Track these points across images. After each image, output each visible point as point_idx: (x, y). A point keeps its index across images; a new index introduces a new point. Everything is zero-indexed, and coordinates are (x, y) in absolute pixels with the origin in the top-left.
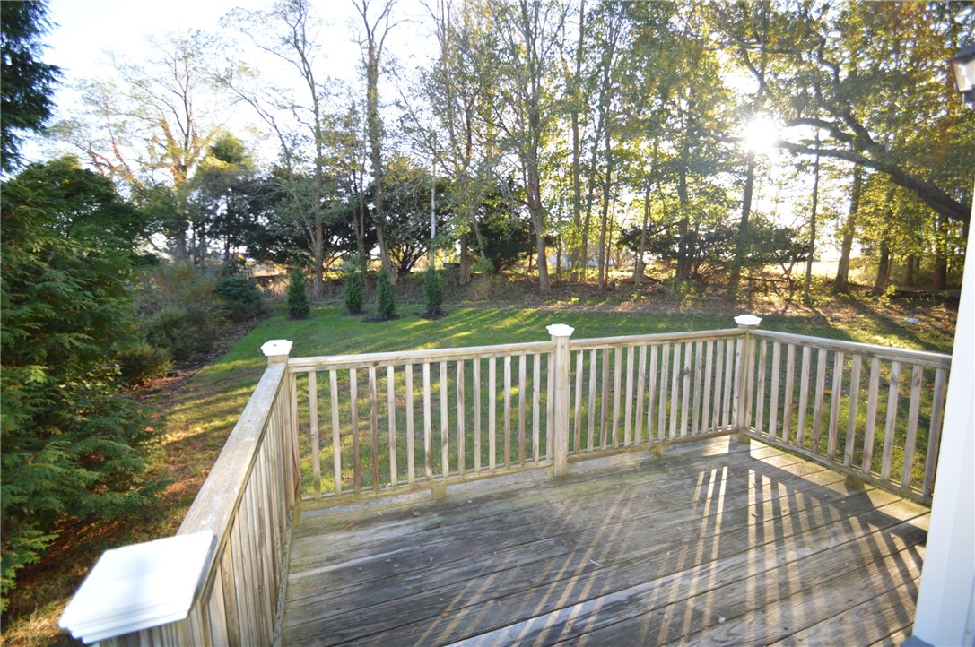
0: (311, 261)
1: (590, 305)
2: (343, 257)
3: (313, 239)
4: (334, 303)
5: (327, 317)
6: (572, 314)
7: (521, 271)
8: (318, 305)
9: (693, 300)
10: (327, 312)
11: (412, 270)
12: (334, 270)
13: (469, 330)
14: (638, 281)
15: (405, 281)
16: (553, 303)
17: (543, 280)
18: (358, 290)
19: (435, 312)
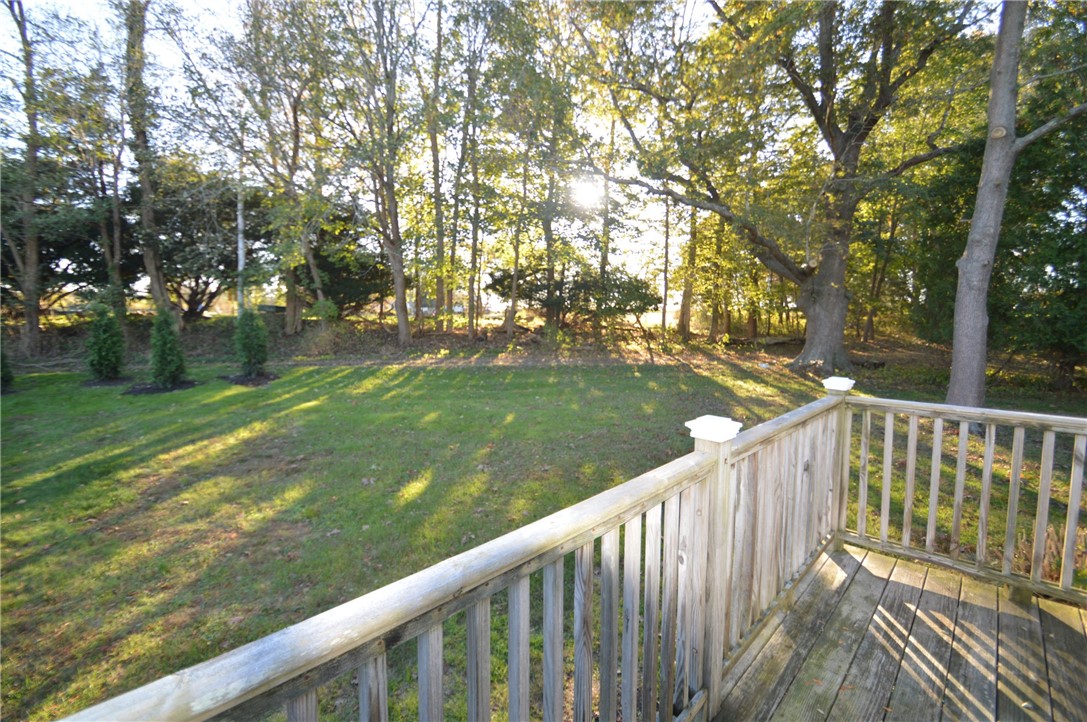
0: (15, 298)
1: (464, 358)
2: (77, 293)
3: (19, 262)
4: (63, 365)
5: (52, 389)
6: (448, 370)
7: (371, 317)
8: (31, 370)
9: (568, 349)
10: (51, 381)
11: (206, 314)
12: (63, 313)
13: (315, 398)
14: (510, 330)
15: (196, 330)
16: (420, 357)
17: (402, 328)
18: (114, 343)
19: (255, 373)
